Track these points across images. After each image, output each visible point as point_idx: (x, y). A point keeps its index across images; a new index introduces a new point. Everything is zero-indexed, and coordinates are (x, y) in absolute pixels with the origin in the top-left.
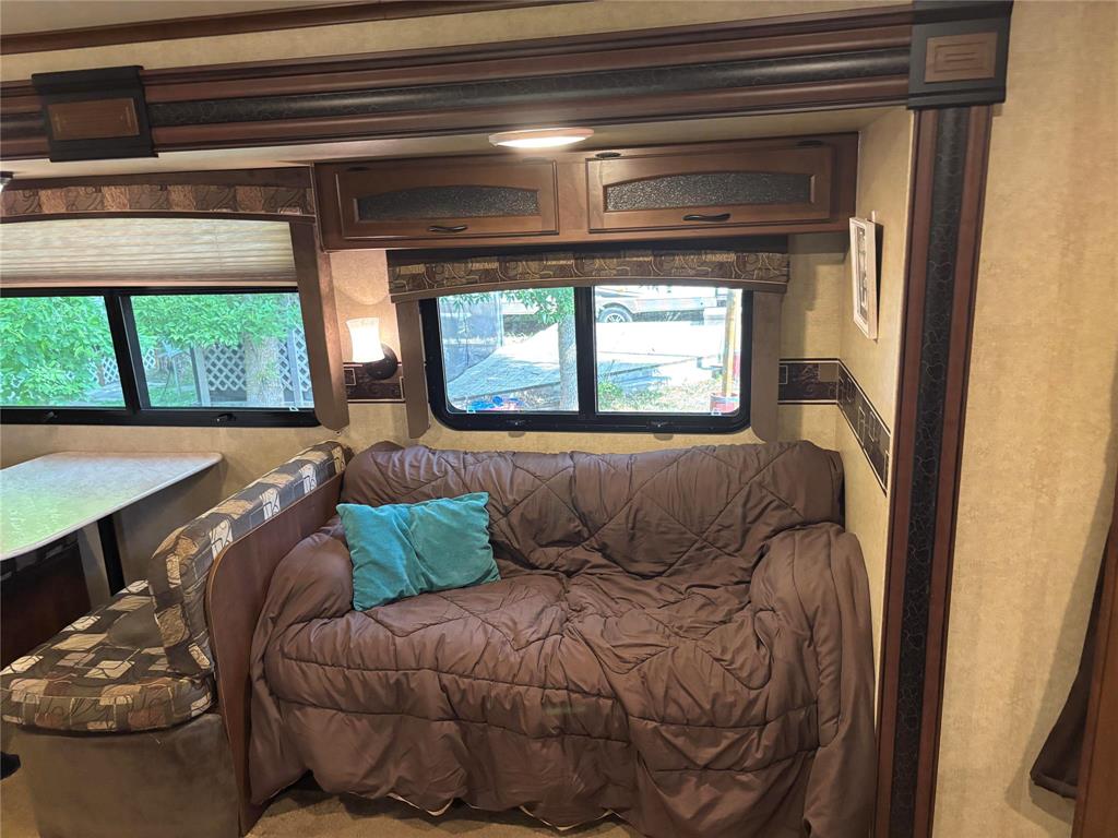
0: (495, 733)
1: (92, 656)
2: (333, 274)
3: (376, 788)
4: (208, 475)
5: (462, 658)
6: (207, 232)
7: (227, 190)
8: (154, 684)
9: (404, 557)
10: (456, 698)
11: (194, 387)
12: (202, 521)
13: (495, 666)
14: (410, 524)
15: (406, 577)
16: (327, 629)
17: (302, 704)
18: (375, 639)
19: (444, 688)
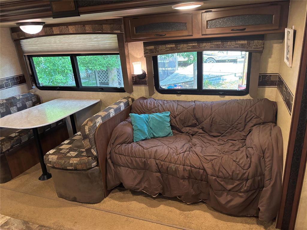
0: (170, 177)
1: (68, 150)
2: (129, 49)
3: (139, 189)
4: (97, 105)
5: (162, 156)
6: (95, 38)
7: (100, 26)
8: (83, 158)
9: (147, 128)
10: (160, 167)
11: (95, 81)
12: (94, 117)
13: (170, 159)
14: (149, 119)
15: (147, 134)
16: (127, 146)
17: (120, 166)
18: (139, 150)
19: (157, 164)
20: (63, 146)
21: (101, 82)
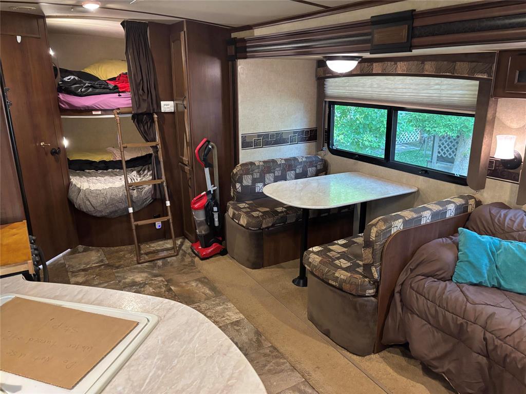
0: (508, 376)
1: (339, 255)
2: (497, 110)
3: (436, 368)
4: (410, 196)
5: (501, 329)
6: (437, 84)
7: (452, 64)
8: (356, 276)
9: (488, 265)
10: (491, 347)
11: (431, 153)
12: (392, 216)
13: (519, 342)
14: (498, 250)
15: (486, 275)
16: (435, 284)
17: (413, 312)
18: (457, 299)
19: (485, 339)
20: (334, 246)
21: (441, 155)
